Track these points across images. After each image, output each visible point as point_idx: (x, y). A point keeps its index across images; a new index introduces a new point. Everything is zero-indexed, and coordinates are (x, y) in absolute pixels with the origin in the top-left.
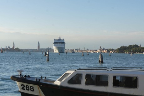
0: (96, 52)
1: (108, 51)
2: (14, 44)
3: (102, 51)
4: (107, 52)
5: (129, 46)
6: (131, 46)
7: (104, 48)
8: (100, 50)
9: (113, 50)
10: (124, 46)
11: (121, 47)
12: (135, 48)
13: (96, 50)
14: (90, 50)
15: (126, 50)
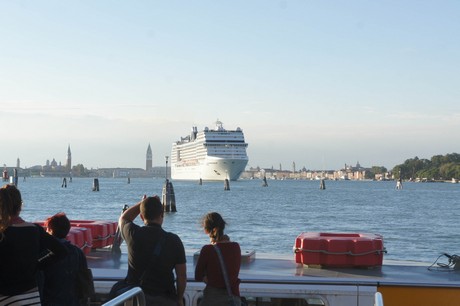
0: (331, 177)
1: (370, 174)
2: (70, 154)
3: (350, 176)
4: (366, 177)
5: (434, 158)
6: (439, 157)
7: (358, 165)
8: (344, 171)
9: (384, 170)
10: (417, 158)
11: (407, 162)
12: (448, 165)
13: (331, 172)
14: (313, 172)
15: (422, 171)
